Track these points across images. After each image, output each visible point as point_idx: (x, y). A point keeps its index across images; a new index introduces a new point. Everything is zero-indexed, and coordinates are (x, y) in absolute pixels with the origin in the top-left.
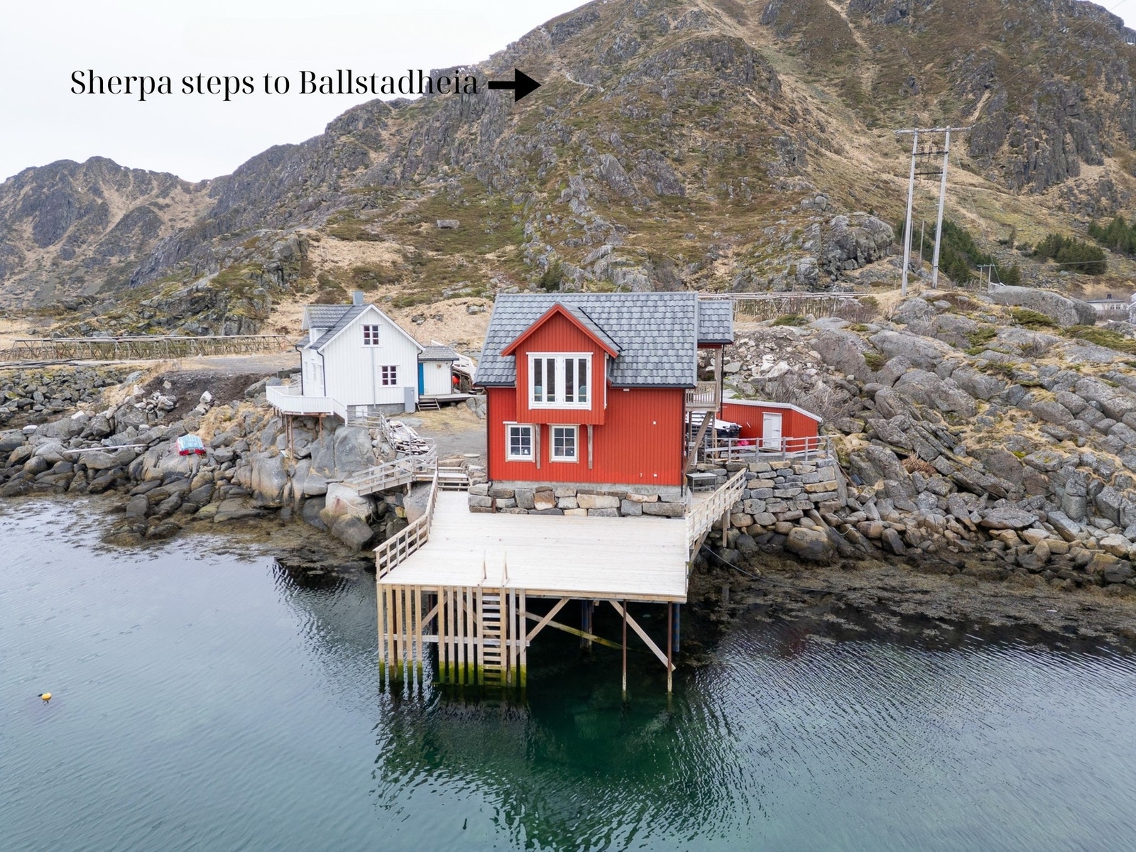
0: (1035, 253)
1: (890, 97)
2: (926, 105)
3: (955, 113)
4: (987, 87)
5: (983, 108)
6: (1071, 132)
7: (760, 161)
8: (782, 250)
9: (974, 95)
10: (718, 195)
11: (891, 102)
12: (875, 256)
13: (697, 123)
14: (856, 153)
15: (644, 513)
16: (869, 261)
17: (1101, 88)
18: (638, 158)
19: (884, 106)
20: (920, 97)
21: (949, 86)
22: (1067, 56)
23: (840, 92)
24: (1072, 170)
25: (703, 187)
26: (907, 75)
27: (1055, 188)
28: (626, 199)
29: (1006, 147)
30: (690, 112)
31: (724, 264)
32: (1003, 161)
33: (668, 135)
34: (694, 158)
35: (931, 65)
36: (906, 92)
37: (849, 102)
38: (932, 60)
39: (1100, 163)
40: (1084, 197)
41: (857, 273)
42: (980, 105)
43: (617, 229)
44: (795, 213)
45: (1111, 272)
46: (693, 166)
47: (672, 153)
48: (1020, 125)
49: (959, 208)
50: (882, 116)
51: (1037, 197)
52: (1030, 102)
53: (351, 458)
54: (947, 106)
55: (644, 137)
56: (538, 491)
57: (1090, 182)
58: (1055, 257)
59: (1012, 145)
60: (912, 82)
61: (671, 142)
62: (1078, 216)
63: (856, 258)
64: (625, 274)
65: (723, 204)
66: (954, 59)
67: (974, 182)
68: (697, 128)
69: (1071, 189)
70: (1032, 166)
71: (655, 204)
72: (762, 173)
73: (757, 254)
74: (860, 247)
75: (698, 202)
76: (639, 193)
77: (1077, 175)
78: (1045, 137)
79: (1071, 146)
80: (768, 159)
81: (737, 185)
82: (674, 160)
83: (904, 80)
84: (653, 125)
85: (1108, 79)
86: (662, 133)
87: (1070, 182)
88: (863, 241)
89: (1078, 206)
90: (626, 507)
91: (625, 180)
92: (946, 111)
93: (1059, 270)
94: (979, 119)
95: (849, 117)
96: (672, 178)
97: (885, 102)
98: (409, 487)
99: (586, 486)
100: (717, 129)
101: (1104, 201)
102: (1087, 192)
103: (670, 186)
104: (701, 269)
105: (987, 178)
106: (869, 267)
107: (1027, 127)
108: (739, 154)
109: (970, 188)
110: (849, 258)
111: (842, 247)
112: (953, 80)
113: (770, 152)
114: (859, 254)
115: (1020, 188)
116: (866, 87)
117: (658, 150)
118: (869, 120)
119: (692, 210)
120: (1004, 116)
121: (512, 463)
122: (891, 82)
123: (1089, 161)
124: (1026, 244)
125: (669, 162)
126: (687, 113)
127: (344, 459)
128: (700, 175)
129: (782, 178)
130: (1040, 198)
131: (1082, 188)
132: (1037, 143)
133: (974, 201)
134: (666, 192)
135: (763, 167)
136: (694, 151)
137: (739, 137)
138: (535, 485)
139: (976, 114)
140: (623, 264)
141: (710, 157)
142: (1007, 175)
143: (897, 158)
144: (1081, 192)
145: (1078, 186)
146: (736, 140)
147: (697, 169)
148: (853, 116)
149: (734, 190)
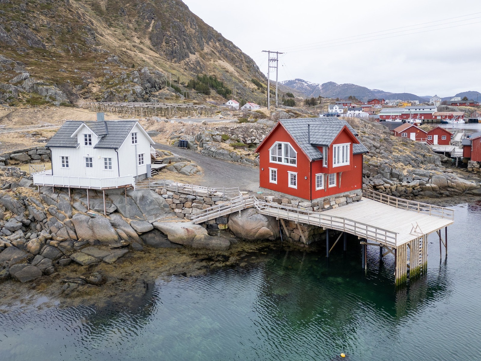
0: (188, 86)
1: (115, 15)
2: (130, 21)
3: (143, 26)
4: (153, 18)
5: (153, 26)
6: (185, 41)
7: (80, 37)
8: (123, 82)
9: (149, 20)
10: (64, 50)
11: (116, 17)
12: (162, 86)
13: (42, 12)
14: (108, 37)
15: (353, 201)
16: (160, 89)
17: (189, 26)
18: (11, 25)
19: (113, 18)
20: (127, 17)
21: (138, 15)
22: (176, 12)
23: (92, 8)
24: (187, 56)
25: (54, 46)
26: (120, 6)
27: (183, 61)
28: (11, 47)
29: (164, 44)
30: (36, 6)
31: (94, 86)
32: (164, 49)
33: (26, 16)
34: (45, 30)
35: (128, 4)
36: (121, 14)
37: (97, 13)
38: (128, 3)
39: (194, 54)
40: (192, 66)
41: (157, 93)
42: (151, 25)
43: (18, 63)
44: (107, 63)
45: (212, 95)
46: (47, 34)
47: (31, 25)
48: (168, 36)
49: (155, 66)
50: (113, 22)
51: (177, 64)
52: (170, 27)
53: (152, 207)
54: (139, 23)
55: (11, 14)
56: (324, 201)
57: (193, 60)
58: (194, 88)
59: (166, 43)
60: (123, 10)
61: (29, 19)
62: (192, 73)
63: (155, 87)
64: (47, 90)
65: (68, 55)
66: (138, 4)
67: (156, 56)
68: (42, 15)
69: (188, 62)
70: (174, 52)
71: (31, 52)
72: (84, 43)
73: (110, 83)
74: (156, 83)
75: (54, 53)
76: (18, 44)
77: (189, 57)
78: (177, 42)
79: (185, 47)
80: (84, 36)
81: (73, 47)
82: (33, 29)
83: (120, 8)
84: (16, 8)
85: (191, 24)
86: (22, 14)
87: (187, 60)
88: (157, 80)
89: (191, 69)
90: (349, 200)
91: (7, 36)
92: (139, 25)
93: (197, 93)
94: (152, 31)
95: (99, 20)
96: (37, 39)
97: (113, 16)
98: (240, 212)
99: (337, 195)
100: (54, 17)
101: (198, 68)
102: (193, 64)
103: (36, 43)
104: (83, 88)
105: (160, 54)
106: (160, 91)
107: (170, 37)
108: (69, 32)
109: (156, 58)
110: (152, 87)
111: (149, 82)
112: (139, 13)
113: (84, 32)
114: (156, 86)
115: (171, 60)
116: (104, 8)
117: (23, 23)
118: (108, 23)
119: (52, 57)
120: (162, 31)
121: (318, 191)
122: (114, 8)
123: (191, 53)
124: (183, 82)
125: (31, 30)
126: (34, 6)
127: (148, 208)
128: (50, 39)
129: (94, 46)
130: (179, 64)
131: (191, 62)
132: (175, 44)
133: (159, 64)
134: (34, 46)
135: (83, 39)
136: (43, 26)
137: (67, 23)
138: (323, 199)
139: (151, 29)
140: (42, 84)
141: (54, 31)
142: (166, 54)
143: (125, 42)
144: (191, 64)
145: (190, 62)
146: (65, 25)
147: (48, 36)
148: (101, 20)
149: (72, 49)
